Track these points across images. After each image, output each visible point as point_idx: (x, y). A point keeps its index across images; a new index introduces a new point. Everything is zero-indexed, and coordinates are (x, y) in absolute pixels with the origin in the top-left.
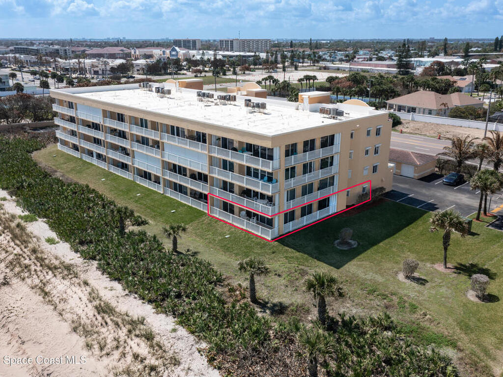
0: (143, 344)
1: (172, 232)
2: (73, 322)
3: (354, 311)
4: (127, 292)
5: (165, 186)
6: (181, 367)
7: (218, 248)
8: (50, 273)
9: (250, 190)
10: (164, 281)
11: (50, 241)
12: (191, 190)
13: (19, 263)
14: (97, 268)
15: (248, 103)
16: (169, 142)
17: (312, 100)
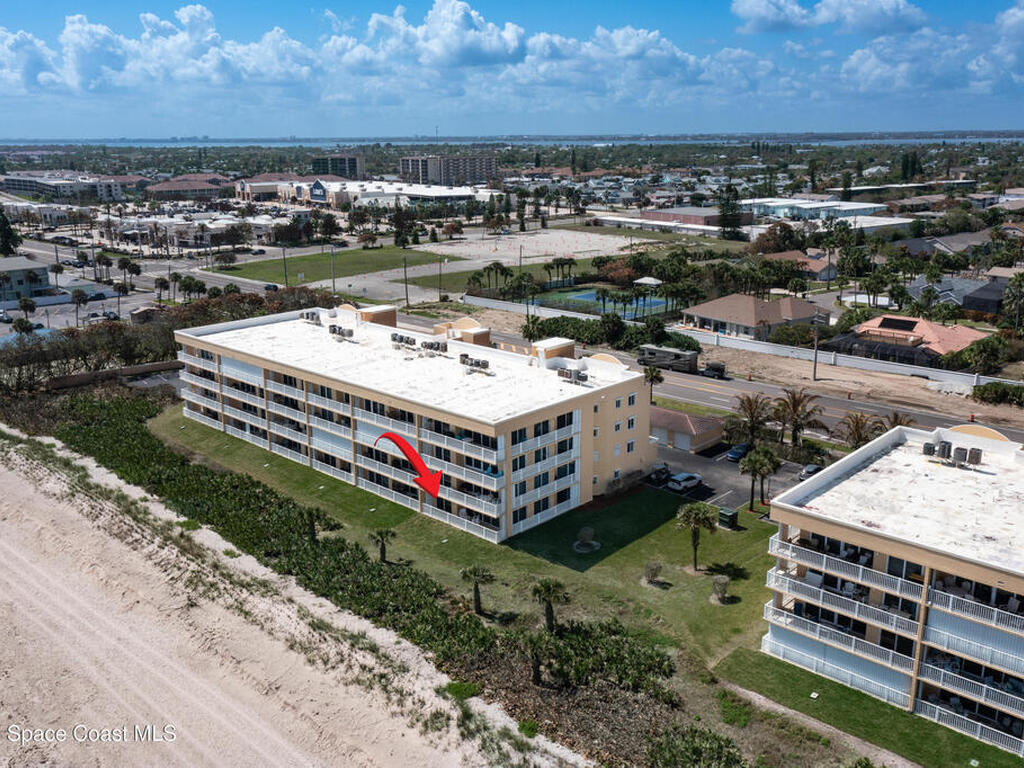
0: (369, 656)
1: (379, 538)
2: (287, 640)
3: (585, 618)
4: (339, 608)
5: (357, 475)
6: (411, 673)
7: (435, 555)
8: (244, 590)
9: (471, 485)
10: (378, 595)
11: (228, 553)
12: (394, 481)
13: (200, 581)
14: (297, 584)
15: (464, 358)
16: (364, 420)
17: (550, 354)
